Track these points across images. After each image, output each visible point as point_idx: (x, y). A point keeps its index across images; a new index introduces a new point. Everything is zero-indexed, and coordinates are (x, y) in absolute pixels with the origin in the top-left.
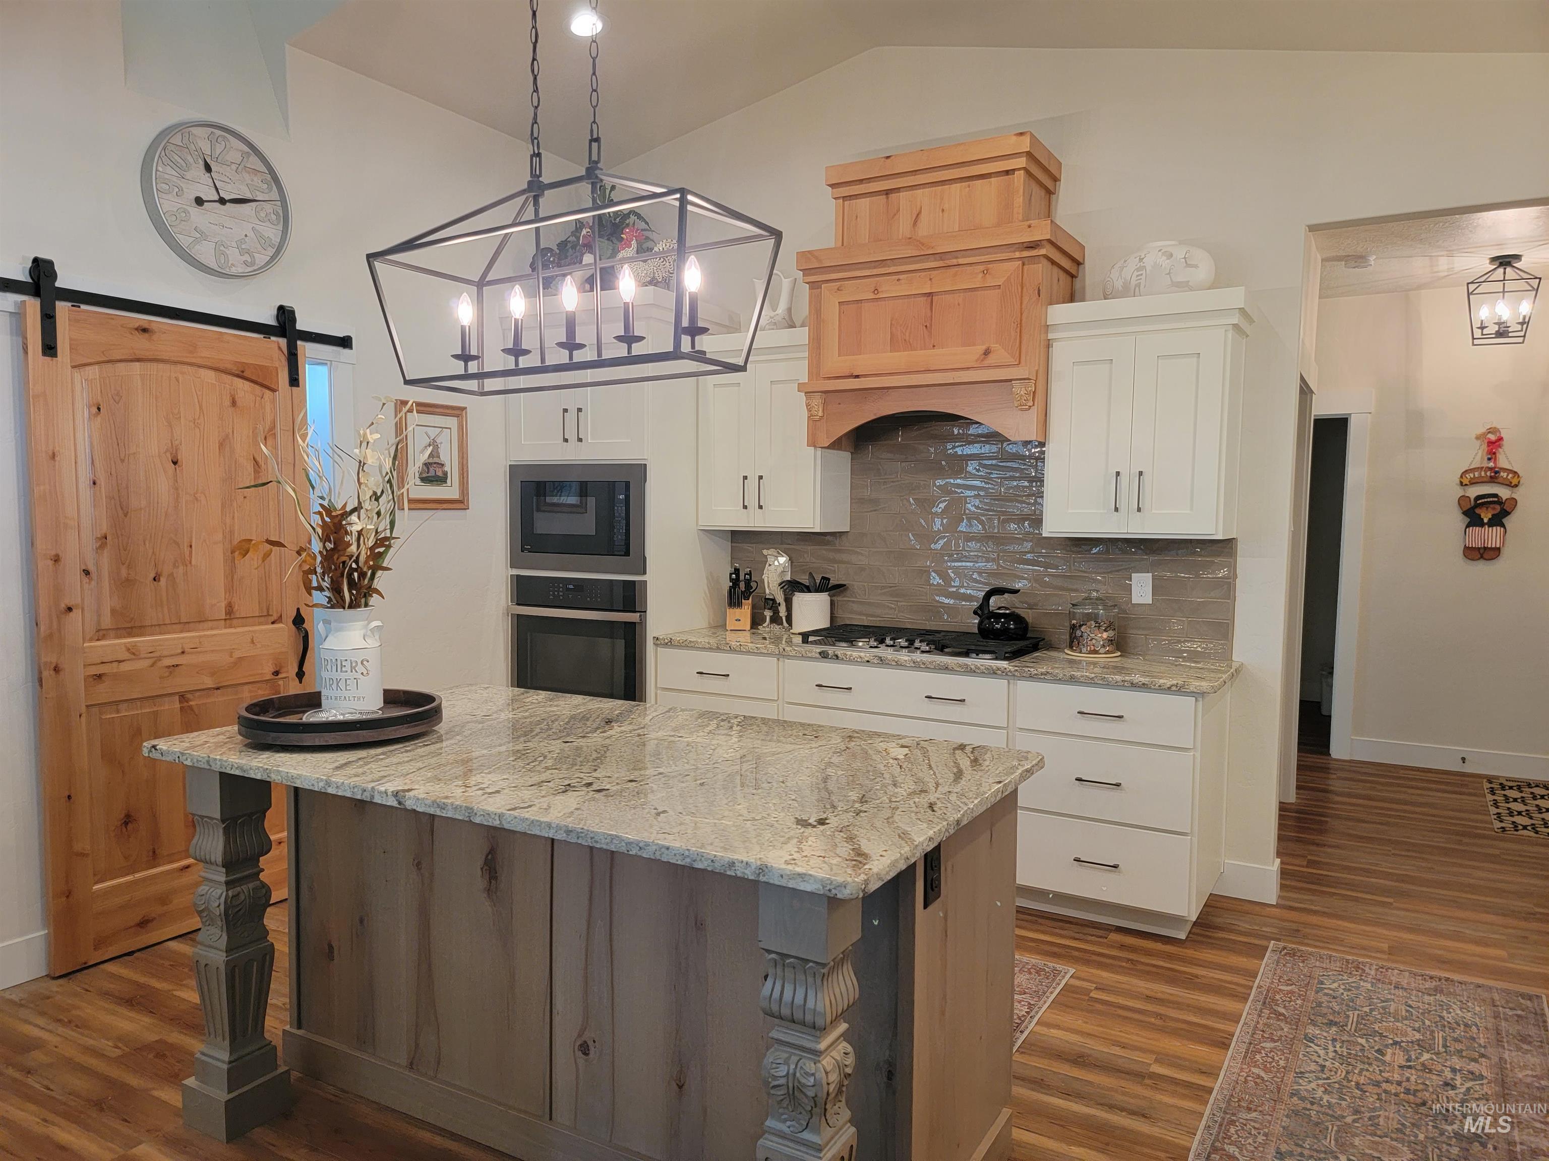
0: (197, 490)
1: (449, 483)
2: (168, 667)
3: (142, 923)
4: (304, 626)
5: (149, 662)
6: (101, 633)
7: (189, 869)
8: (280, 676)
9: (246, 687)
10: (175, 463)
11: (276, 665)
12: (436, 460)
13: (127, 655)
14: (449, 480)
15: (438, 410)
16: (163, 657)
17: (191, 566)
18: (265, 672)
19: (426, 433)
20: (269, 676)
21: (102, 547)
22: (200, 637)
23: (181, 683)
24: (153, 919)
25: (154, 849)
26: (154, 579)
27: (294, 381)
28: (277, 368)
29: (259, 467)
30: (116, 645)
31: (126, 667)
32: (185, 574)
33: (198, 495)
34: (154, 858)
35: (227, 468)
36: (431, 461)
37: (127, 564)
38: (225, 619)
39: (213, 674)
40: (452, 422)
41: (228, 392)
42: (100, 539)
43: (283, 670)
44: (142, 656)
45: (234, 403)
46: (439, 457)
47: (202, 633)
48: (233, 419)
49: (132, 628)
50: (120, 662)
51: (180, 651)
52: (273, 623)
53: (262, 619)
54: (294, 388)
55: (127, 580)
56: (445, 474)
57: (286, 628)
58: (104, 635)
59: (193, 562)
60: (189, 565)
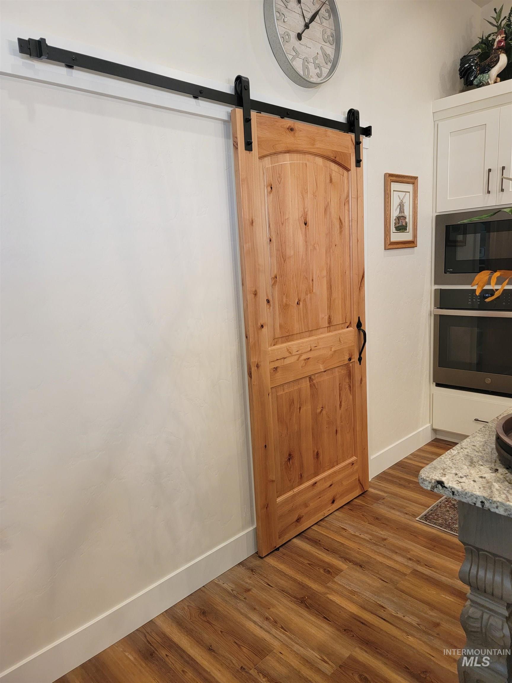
0: (315, 243)
1: (408, 231)
2: (305, 360)
3: (298, 520)
4: (361, 328)
5: (297, 357)
6: (275, 340)
7: (316, 485)
8: (352, 361)
9: (337, 369)
10: (306, 224)
11: (350, 354)
12: (402, 215)
13: (287, 354)
14: (408, 228)
15: (405, 180)
16: (303, 353)
17: (313, 293)
18: (345, 359)
19: (399, 196)
20: (347, 362)
21: (274, 284)
22: (318, 339)
23: (310, 370)
24: (303, 516)
25: (301, 474)
26: (298, 304)
27: (358, 162)
28: (350, 154)
29: (342, 225)
30: (282, 346)
31: (287, 361)
32: (311, 299)
33: (315, 245)
34: (301, 479)
35: (328, 226)
36: (400, 215)
37: (286, 294)
38: (328, 327)
39: (323, 362)
40: (409, 187)
41: (329, 173)
42: (274, 278)
43: (353, 357)
44: (294, 353)
45: (331, 181)
46: (404, 212)
47: (318, 337)
48: (331, 193)
49: (288, 336)
50: (284, 358)
51: (309, 349)
52: (347, 327)
53: (343, 325)
54: (358, 168)
55: (286, 304)
56: (406, 224)
57: (353, 329)
58: (276, 342)
59: (314, 291)
60: (312, 293)
